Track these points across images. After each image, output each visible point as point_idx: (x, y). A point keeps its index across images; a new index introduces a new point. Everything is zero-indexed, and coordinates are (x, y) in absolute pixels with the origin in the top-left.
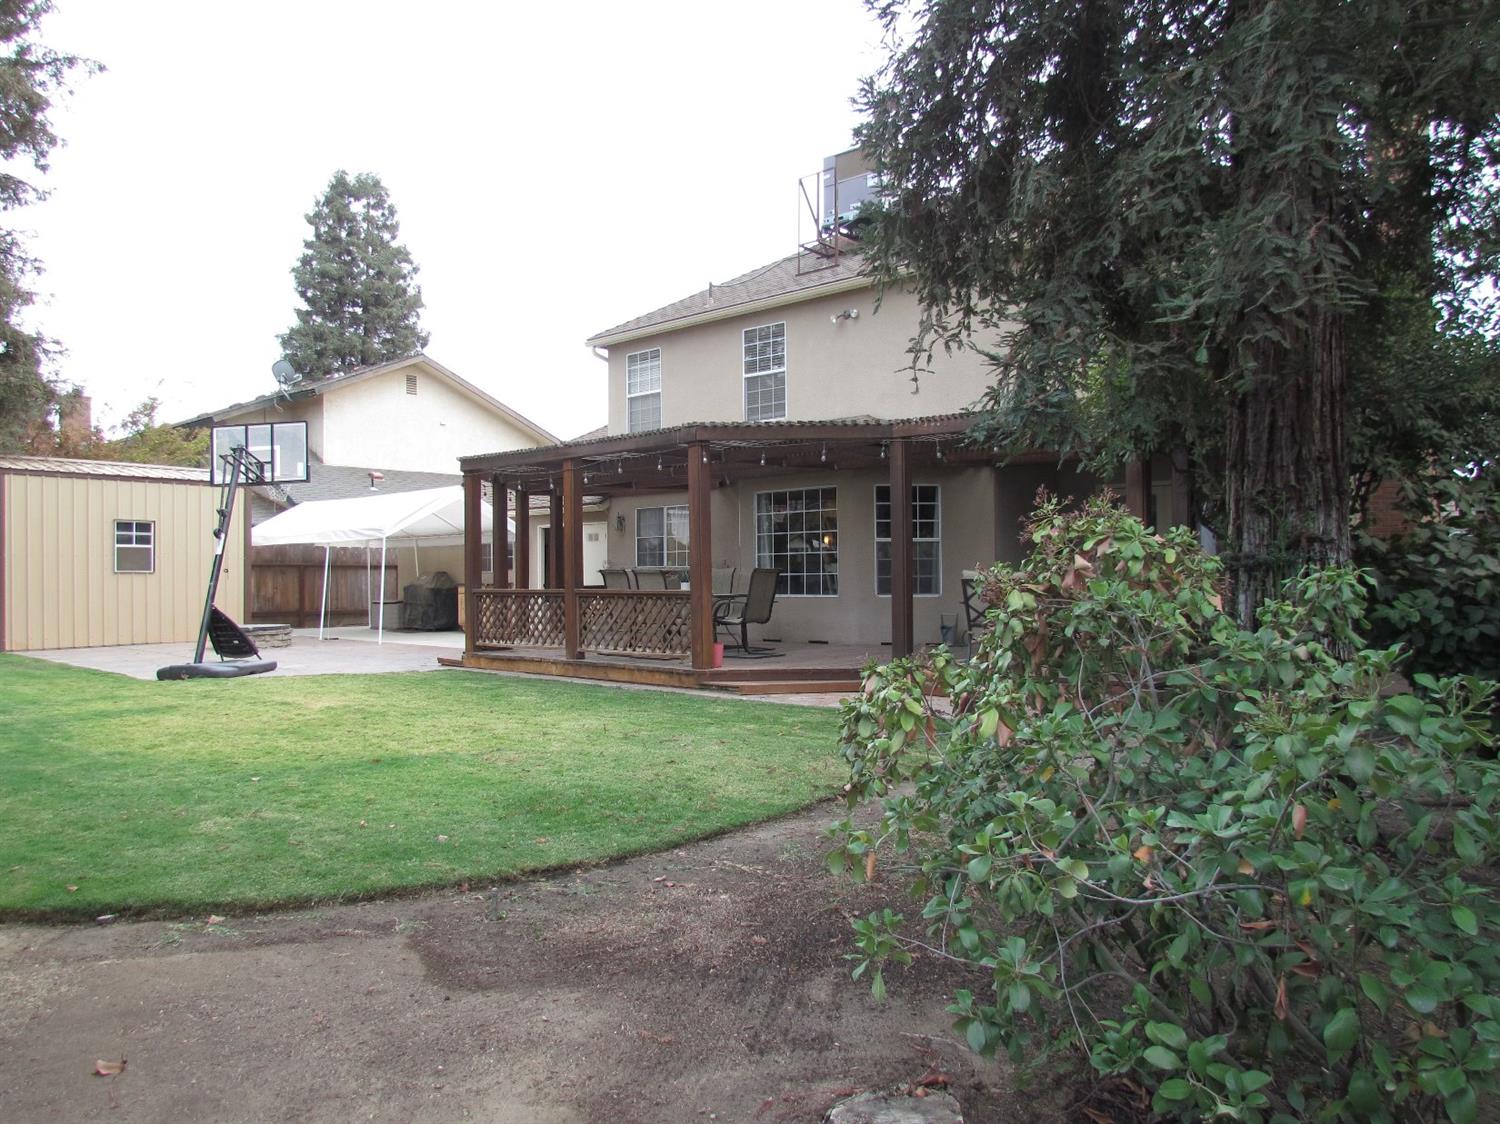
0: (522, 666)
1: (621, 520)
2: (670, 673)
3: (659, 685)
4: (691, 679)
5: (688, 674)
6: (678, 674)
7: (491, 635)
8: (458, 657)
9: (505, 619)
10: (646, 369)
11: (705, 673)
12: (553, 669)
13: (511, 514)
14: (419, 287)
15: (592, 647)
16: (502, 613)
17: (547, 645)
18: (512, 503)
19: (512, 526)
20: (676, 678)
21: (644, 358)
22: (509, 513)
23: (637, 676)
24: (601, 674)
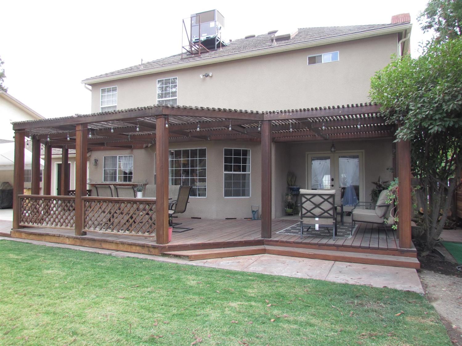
0: (48, 238)
1: (96, 161)
2: (143, 246)
3: (134, 253)
4: (157, 250)
5: (154, 247)
6: (148, 247)
7: (28, 220)
8: (8, 231)
9: (38, 212)
10: (110, 95)
11: (164, 247)
12: (67, 241)
13: (42, 157)
14: (4, 70)
15: (92, 229)
16: (36, 208)
17: (63, 227)
18: (43, 151)
19: (42, 162)
20: (147, 249)
21: (109, 91)
22: (41, 157)
23: (121, 247)
24: (97, 245)
